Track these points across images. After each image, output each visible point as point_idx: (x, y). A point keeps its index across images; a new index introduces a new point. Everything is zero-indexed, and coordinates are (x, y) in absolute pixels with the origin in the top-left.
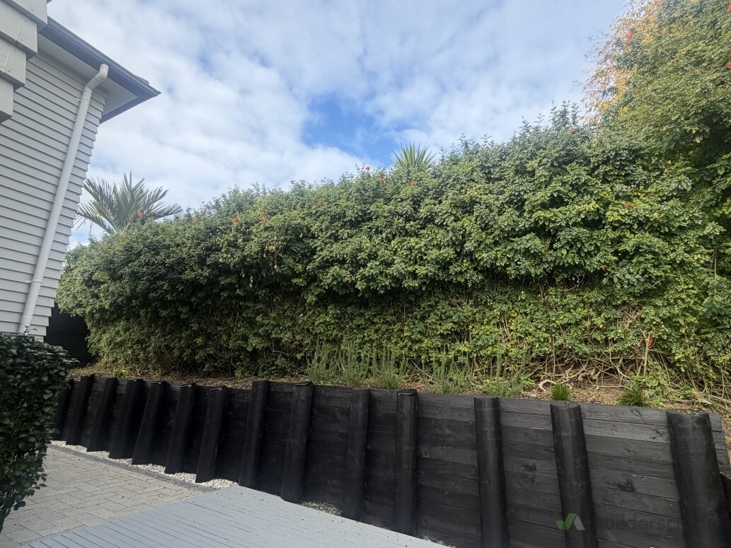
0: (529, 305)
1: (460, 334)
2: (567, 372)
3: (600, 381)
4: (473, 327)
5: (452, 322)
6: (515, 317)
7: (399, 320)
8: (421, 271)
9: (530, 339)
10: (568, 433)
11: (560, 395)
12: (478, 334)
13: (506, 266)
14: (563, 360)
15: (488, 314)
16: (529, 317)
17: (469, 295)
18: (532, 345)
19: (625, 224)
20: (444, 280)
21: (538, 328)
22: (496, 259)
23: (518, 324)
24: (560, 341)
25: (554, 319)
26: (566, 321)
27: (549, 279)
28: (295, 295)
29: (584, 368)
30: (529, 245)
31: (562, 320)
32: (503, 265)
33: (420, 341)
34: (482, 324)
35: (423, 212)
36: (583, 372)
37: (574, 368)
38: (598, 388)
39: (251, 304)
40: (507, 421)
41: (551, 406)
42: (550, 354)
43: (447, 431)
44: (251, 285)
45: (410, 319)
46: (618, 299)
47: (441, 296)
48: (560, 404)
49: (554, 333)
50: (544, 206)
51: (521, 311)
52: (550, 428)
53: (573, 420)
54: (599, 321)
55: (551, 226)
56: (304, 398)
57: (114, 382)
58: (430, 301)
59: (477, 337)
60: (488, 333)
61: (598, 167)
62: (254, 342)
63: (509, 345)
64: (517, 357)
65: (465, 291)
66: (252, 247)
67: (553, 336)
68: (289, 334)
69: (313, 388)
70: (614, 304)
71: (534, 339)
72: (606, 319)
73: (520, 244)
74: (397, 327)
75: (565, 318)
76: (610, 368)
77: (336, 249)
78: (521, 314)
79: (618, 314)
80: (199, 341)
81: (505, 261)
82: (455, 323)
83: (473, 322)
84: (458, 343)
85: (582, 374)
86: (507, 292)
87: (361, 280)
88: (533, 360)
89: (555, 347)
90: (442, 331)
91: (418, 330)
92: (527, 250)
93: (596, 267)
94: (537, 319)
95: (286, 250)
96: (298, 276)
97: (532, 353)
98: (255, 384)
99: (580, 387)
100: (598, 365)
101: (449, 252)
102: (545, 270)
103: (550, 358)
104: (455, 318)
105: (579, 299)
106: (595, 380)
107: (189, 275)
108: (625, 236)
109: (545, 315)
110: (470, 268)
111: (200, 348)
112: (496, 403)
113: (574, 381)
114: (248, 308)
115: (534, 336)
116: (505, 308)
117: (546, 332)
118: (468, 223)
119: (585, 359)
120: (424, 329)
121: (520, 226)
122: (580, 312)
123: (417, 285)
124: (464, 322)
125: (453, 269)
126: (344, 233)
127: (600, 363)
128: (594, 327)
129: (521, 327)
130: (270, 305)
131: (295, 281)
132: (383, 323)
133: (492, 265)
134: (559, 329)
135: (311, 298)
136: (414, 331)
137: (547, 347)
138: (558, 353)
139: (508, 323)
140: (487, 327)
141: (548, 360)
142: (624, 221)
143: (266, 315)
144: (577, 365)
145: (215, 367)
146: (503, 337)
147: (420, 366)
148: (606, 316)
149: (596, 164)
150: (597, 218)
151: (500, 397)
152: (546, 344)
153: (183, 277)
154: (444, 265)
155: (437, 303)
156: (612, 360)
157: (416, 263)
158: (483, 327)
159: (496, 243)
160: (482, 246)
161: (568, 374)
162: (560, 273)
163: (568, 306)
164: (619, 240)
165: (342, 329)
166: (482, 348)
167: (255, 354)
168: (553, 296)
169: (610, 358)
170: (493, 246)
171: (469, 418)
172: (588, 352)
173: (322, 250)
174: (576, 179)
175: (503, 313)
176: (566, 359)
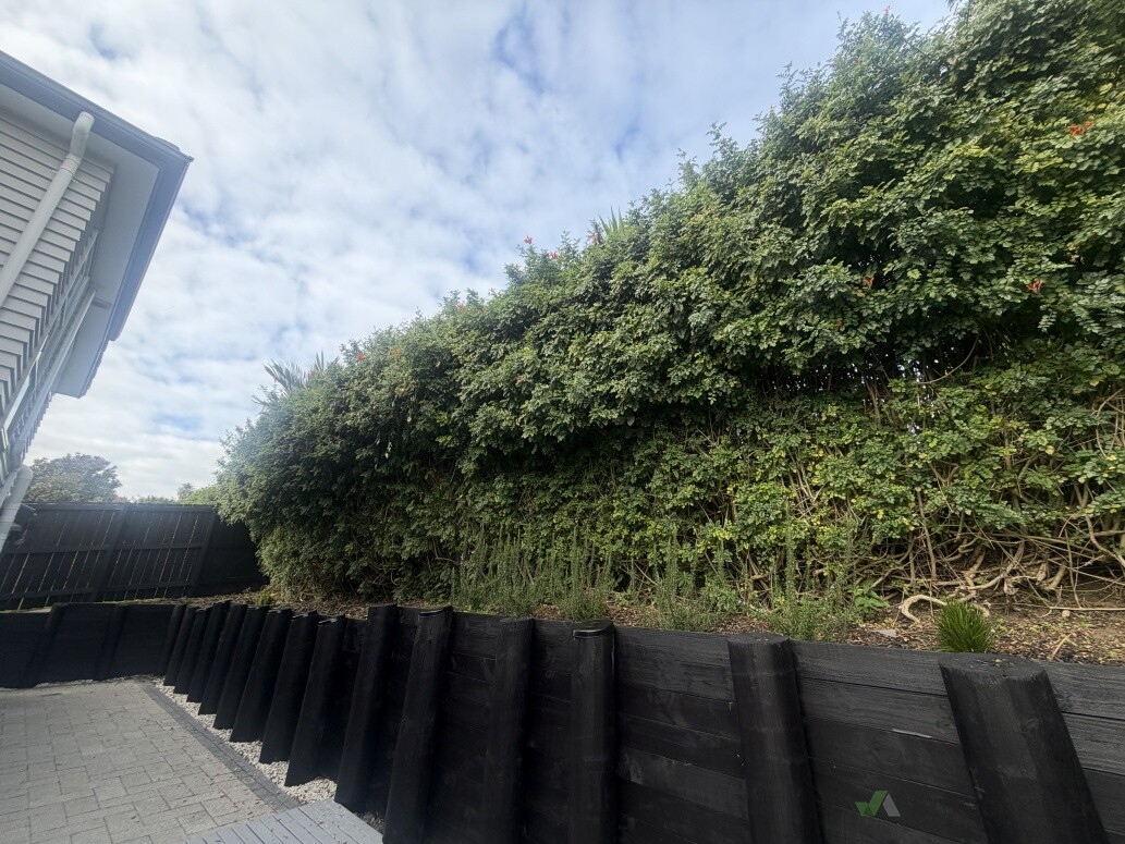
0: (849, 428)
1: (713, 506)
2: (969, 574)
3: (1067, 595)
4: (735, 490)
6: (821, 459)
8: (618, 386)
9: (861, 502)
11: (963, 636)
12: (745, 502)
13: (780, 345)
14: (951, 548)
15: (761, 459)
16: (852, 452)
17: (719, 427)
18: (867, 516)
19: (1077, 175)
20: (665, 399)
21: (876, 476)
22: (757, 336)
23: (830, 471)
24: (939, 499)
25: (912, 450)
26: (944, 450)
27: (882, 358)
28: (445, 463)
29: (1014, 562)
30: (822, 282)
31: (933, 449)
32: (774, 345)
34: (753, 481)
35: (616, 282)
36: (1013, 573)
37: (984, 565)
38: (1066, 614)
41: (944, 671)
42: (916, 533)
43: (681, 723)
44: (387, 455)
45: (621, 487)
46: (1089, 375)
47: (668, 435)
48: (966, 663)
49: (919, 484)
51: (833, 443)
54: (1043, 440)
55: (871, 225)
58: (649, 447)
59: (745, 507)
60: (766, 498)
62: (410, 547)
63: (815, 519)
64: (835, 545)
67: (918, 489)
68: (450, 529)
69: (452, 618)
70: (1078, 390)
71: (870, 501)
72: (1062, 433)
73: (803, 286)
74: (599, 504)
75: (942, 444)
76: (1094, 559)
78: (833, 449)
79: (1097, 417)
80: (349, 547)
81: (778, 335)
84: (710, 523)
85: (1015, 579)
87: (528, 423)
88: (876, 550)
89: (927, 515)
90: (675, 502)
91: (635, 504)
92: (821, 297)
94: (870, 455)
96: (445, 431)
97: (870, 533)
99: (1012, 610)
100: (1053, 555)
101: (660, 343)
102: (870, 336)
103: (917, 542)
104: (697, 475)
105: (972, 395)
106: (1053, 593)
107: (321, 451)
108: (1082, 206)
109: (891, 446)
110: (709, 367)
112: (785, 656)
113: (995, 596)
115: (870, 494)
116: (794, 441)
117: (897, 483)
118: (694, 279)
119: (1017, 539)
120: (646, 501)
122: (980, 427)
123: (615, 416)
124: (716, 482)
125: (676, 375)
126: (500, 348)
127: (1057, 551)
128: (1030, 458)
129: (836, 477)
130: (427, 486)
131: (441, 440)
132: (580, 498)
134: (931, 473)
135: (467, 467)
136: (629, 507)
137: (906, 516)
138: (938, 529)
139: (807, 472)
140: (763, 486)
141: (914, 549)
142: (1073, 166)
143: (418, 502)
144: (993, 558)
145: (374, 586)
146: (801, 503)
147: (650, 571)
148: (1058, 423)
152: (901, 509)
154: (658, 369)
155: (662, 449)
156: (1097, 538)
157: (608, 378)
158: (754, 487)
159: (755, 307)
161: (970, 581)
162: (911, 340)
163: (945, 418)
164: (1063, 226)
165: (520, 516)
166: (759, 529)
167: (415, 564)
168: (911, 391)
169: (1092, 536)
172: (1022, 521)
173: (469, 383)
174: (917, 108)
175: (791, 455)
176: (960, 543)
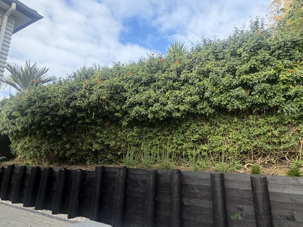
0: (239, 125)
1: (203, 141)
2: (259, 159)
3: (276, 164)
4: (210, 137)
5: (199, 134)
6: (232, 131)
7: (171, 133)
8: (182, 108)
9: (239, 142)
10: (260, 191)
11: (256, 171)
12: (212, 140)
13: (227, 104)
14: (257, 153)
15: (217, 130)
16: (239, 131)
17: (207, 120)
18: (240, 146)
19: (289, 81)
20: (194, 112)
21: (244, 137)
22: (221, 101)
23: (233, 134)
24: (255, 143)
25: (252, 132)
26: (258, 133)
27: (249, 111)
28: (116, 122)
29: (268, 157)
30: (238, 93)
31: (256, 132)
32: (225, 104)
33: (182, 144)
34: (214, 135)
35: (182, 77)
36: (268, 159)
37: (263, 157)
38: (275, 167)
39: (93, 127)
40: (228, 185)
41: (251, 177)
42: (250, 150)
43: (197, 191)
44: (93, 117)
45: (176, 133)
46: (286, 121)
47: (193, 121)
48: (256, 176)
49: (252, 139)
50: (246, 73)
51: (235, 128)
52: (250, 188)
53: (263, 184)
54: (276, 133)
55: (250, 83)
56: (122, 175)
57: (25, 168)
58: (187, 123)
59: (212, 142)
60: (217, 140)
61: (275, 51)
62: (96, 146)
63: (228, 146)
64: (233, 152)
65: (205, 118)
66: (94, 97)
67: (252, 140)
68: (114, 142)
69: (127, 170)
70: (284, 123)
71: (242, 143)
72: (280, 132)
73: (234, 93)
74: (170, 137)
75: (258, 131)
76: (282, 157)
77: (137, 97)
78: (235, 129)
79: (286, 128)
80: (67, 146)
81: (226, 102)
82: (200, 135)
83: (209, 134)
84: (202, 145)
85: (268, 160)
86: (227, 118)
87: (150, 113)
88: (241, 153)
89: (253, 146)
90: (193, 139)
91: (181, 138)
92: (238, 96)
93: (274, 104)
94: (243, 132)
95: (111, 98)
96: (118, 112)
97: (240, 149)
98: (97, 168)
99: (266, 167)
100: (275, 156)
101: (196, 98)
102: (247, 106)
103: (250, 152)
104: (200, 132)
105: (265, 121)
106: (274, 163)
107: (61, 112)
108: (289, 88)
109: (248, 130)
110: (208, 106)
111: (68, 150)
112: (222, 176)
113: (263, 164)
114: (92, 129)
115: (242, 141)
116: (226, 126)
117: (248, 139)
118: (206, 82)
119: (269, 152)
120: (184, 138)
121: (234, 83)
122: (266, 128)
123: (180, 115)
124: (205, 134)
125: (199, 107)
126: (141, 89)
127: (276, 155)
128: (273, 136)
129: (235, 136)
130: (103, 127)
131: (116, 114)
132: (162, 135)
133: (219, 104)
134: (255, 137)
135: (125, 123)
136: (179, 139)
137: (249, 146)
138: (254, 149)
139: (228, 134)
140: (217, 137)
141: (249, 153)
142: (289, 79)
143: (101, 132)
144: (264, 156)
145: (76, 160)
146: (225, 142)
147: (182, 157)
148: (279, 130)
149: (274, 50)
150: (275, 78)
151: (224, 173)
152: (248, 145)
153: (58, 113)
154: (194, 105)
155: (190, 124)
156: (283, 153)
157: (179, 104)
158: (215, 137)
159: (221, 93)
160: (214, 94)
161: (260, 160)
162: (255, 107)
163: (259, 125)
164: (286, 90)
165: (141, 139)
166: (214, 147)
167: (96, 153)
168: (251, 120)
169: (282, 152)
170: (219, 94)
171: (208, 184)
172: (270, 149)
173: (130, 98)
174: (263, 58)
175: (225, 129)
176: (259, 152)
